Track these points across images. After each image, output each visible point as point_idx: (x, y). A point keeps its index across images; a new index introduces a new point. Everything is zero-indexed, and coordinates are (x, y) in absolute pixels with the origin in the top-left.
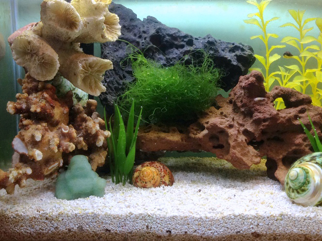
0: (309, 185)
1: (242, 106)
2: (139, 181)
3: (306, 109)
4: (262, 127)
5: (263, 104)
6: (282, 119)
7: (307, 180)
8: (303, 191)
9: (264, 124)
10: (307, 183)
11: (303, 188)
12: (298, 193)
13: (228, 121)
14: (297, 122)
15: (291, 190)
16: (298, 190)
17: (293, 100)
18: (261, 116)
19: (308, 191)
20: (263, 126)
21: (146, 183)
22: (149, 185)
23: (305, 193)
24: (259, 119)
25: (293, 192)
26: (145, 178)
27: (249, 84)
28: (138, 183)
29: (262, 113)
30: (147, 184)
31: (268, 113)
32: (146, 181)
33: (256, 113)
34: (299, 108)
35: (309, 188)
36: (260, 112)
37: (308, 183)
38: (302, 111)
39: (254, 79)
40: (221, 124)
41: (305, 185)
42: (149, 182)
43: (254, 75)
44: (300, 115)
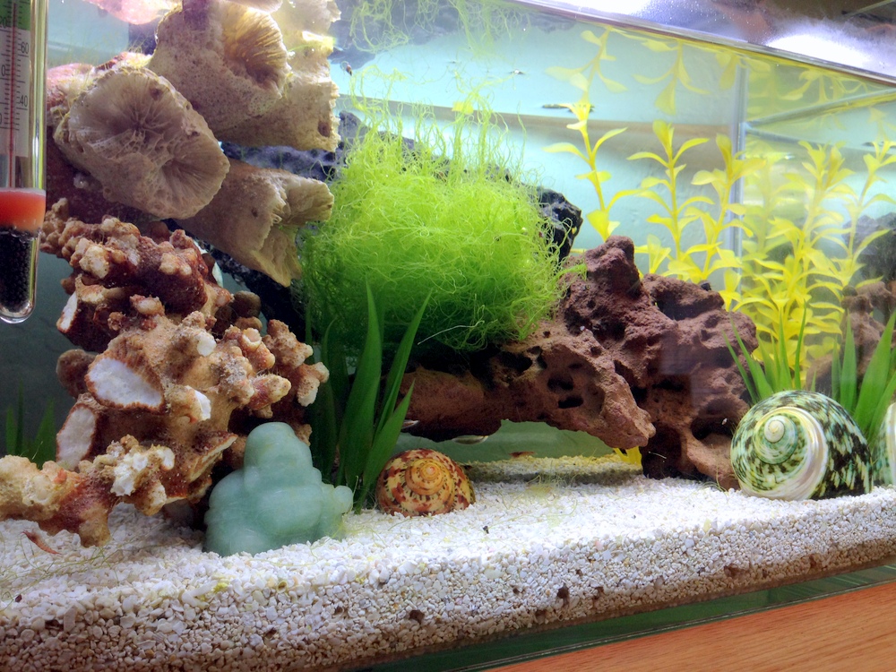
0: (804, 449)
1: (596, 315)
2: (407, 495)
3: (719, 318)
4: (647, 356)
5: (640, 308)
6: (684, 336)
7: (800, 438)
8: (795, 463)
9: (652, 348)
10: (801, 444)
11: (793, 457)
12: (784, 470)
13: (586, 340)
14: (710, 344)
15: (766, 469)
16: (785, 465)
17: (686, 301)
18: (641, 331)
19: (802, 462)
20: (649, 352)
21: (428, 498)
22: (435, 503)
23: (797, 468)
24: (641, 337)
25: (771, 471)
26: (427, 485)
27: (612, 262)
28: (404, 504)
29: (643, 325)
30: (431, 501)
31: (656, 324)
32: (431, 492)
33: (630, 328)
34: (704, 317)
35: (805, 456)
36: (638, 325)
37: (803, 445)
38: (712, 322)
39: (621, 252)
40: (575, 347)
41: (797, 450)
42: (436, 496)
43: (619, 244)
44: (709, 330)
